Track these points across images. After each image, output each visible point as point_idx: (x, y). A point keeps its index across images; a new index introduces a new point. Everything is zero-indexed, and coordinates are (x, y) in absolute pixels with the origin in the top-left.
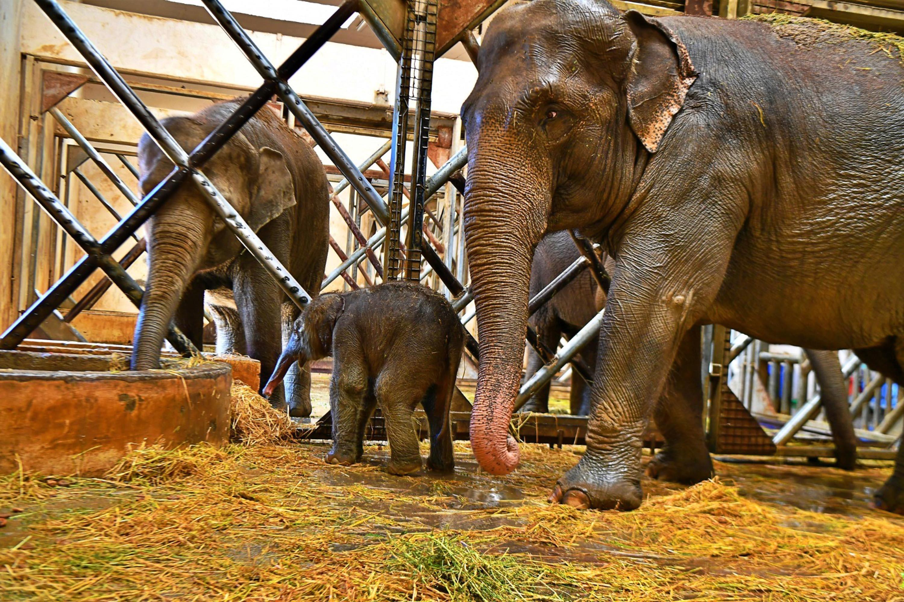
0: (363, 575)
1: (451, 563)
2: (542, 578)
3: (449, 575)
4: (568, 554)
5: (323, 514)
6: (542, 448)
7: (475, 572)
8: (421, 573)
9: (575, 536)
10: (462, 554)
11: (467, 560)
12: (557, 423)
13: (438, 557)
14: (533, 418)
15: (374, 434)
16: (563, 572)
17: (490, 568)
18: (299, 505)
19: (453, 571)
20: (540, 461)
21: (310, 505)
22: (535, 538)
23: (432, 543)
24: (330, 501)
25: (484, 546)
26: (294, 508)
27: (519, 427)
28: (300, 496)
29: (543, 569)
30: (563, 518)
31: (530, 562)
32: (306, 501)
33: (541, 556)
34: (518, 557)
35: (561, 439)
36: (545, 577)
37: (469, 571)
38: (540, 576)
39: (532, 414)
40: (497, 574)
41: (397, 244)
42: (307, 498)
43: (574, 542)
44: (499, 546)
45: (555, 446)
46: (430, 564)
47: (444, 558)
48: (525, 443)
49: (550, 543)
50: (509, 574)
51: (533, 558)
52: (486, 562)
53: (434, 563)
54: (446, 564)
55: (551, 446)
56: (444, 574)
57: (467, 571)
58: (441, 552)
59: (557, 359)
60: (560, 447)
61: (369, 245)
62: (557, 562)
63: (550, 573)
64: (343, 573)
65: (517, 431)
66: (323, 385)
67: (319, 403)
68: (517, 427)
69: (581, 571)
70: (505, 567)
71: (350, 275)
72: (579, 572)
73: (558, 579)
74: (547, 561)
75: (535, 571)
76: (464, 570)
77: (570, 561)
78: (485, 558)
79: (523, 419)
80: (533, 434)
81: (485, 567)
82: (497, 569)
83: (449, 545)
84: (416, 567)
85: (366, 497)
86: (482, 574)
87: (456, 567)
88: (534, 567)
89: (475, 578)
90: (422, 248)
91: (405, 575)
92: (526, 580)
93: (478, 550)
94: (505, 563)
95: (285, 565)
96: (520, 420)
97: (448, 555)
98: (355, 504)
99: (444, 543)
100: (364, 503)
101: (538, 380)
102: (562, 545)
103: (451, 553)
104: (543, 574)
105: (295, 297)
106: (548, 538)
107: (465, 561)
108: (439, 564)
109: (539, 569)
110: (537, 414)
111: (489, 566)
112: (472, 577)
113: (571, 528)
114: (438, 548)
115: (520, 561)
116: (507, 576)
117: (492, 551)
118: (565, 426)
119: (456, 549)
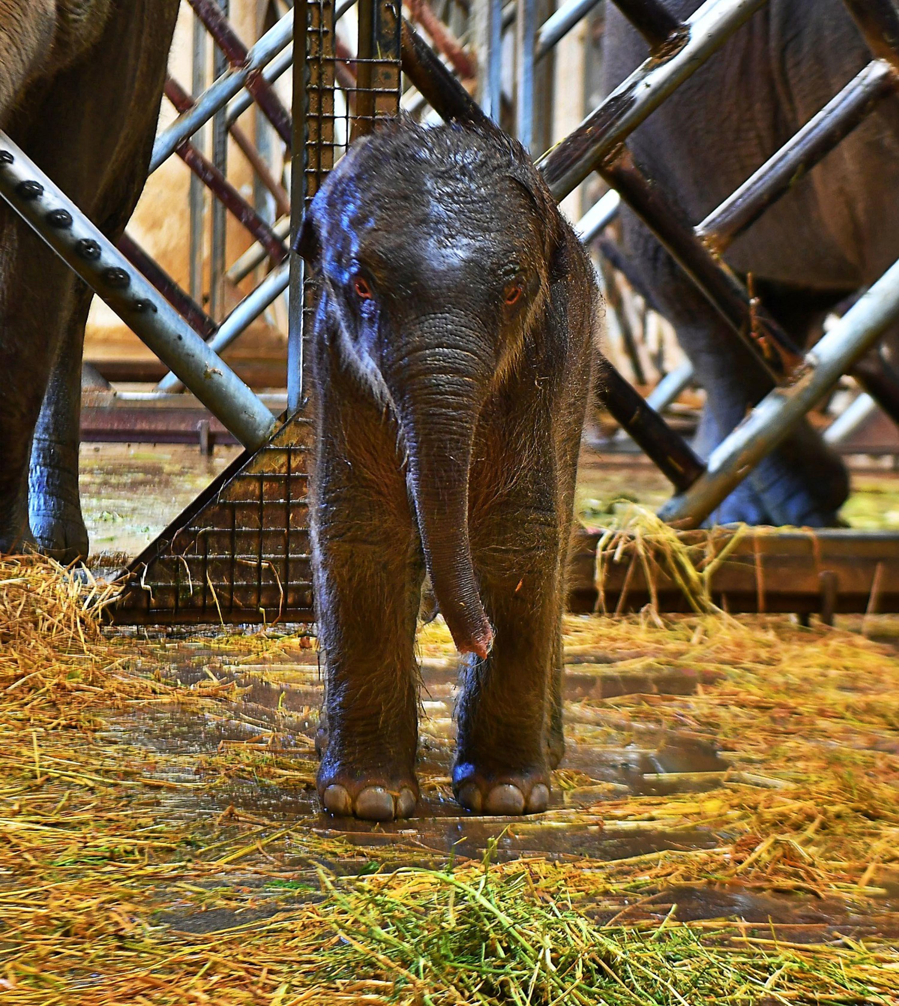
0: (256, 996)
1: (506, 950)
2: (778, 985)
3: (503, 984)
4: (854, 917)
5: (138, 832)
6: (778, 628)
7: (579, 974)
8: (420, 982)
9: (872, 867)
10: (537, 924)
11: (555, 939)
12: (816, 551)
13: (471, 935)
14: (747, 541)
15: (285, 605)
16: (838, 966)
17: (624, 962)
18: (67, 810)
19: (515, 973)
20: (770, 662)
21: (97, 809)
22: (758, 878)
23: (451, 893)
24: (162, 795)
25: (607, 905)
26: (52, 820)
27: (708, 570)
28: (69, 785)
29: (781, 958)
30: (838, 816)
31: (742, 944)
32: (88, 797)
33: (772, 925)
34: (707, 929)
35: (830, 599)
36: (785, 983)
37: (561, 971)
38: (772, 979)
39: (743, 530)
40: (645, 978)
41: (326, 42)
42: (92, 790)
43: (871, 883)
44: (653, 902)
45: (815, 620)
46: (446, 957)
47: (486, 938)
48: (724, 614)
49: (799, 889)
50: (680, 976)
51: (751, 933)
52: (612, 946)
53: (459, 951)
54: (491, 952)
55: (804, 622)
56: (487, 982)
57: (554, 969)
58: (478, 918)
59: (811, 367)
60: (828, 621)
61: (255, 62)
62: (820, 940)
63: (802, 970)
64: (193, 993)
65: (702, 580)
66: (140, 476)
67: (128, 527)
68: (701, 570)
69: (890, 962)
70: (668, 959)
71: (207, 154)
72: (886, 966)
73: (824, 987)
74: (791, 938)
75: (754, 966)
76: (544, 968)
77: (859, 936)
78: (610, 935)
79: (720, 546)
80: (746, 586)
81: (608, 958)
82: (645, 964)
83: (502, 899)
84: (406, 964)
85: (268, 781)
86: (598, 978)
87: (521, 962)
88: (751, 956)
89: (577, 987)
90: (402, 54)
91: (378, 991)
92: (732, 991)
93: (590, 915)
94: (669, 948)
95: (26, 978)
96: (710, 550)
97: (499, 927)
98: (232, 801)
99: (486, 894)
100: (259, 798)
101: (760, 433)
102: (834, 891)
103: (506, 921)
104: (778, 972)
105: (33, 214)
106: (797, 875)
107: (548, 943)
108: (474, 954)
109: (768, 960)
110: (761, 531)
111: (620, 956)
112: (568, 987)
113: (859, 846)
114: (470, 909)
115: (713, 943)
116: (674, 984)
117: (631, 917)
118: (840, 560)
119: (520, 911)
